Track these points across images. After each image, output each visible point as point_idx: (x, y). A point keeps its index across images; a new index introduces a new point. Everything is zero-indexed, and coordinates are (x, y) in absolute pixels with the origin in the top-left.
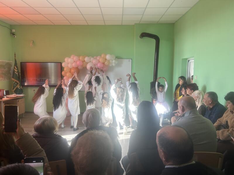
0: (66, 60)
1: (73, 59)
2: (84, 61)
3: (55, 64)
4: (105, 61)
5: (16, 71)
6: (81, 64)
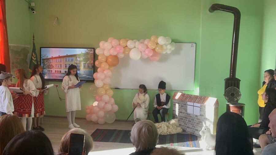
0: (101, 44)
1: (111, 43)
2: (127, 46)
3: (86, 50)
4: (156, 47)
5: (34, 59)
6: (122, 50)
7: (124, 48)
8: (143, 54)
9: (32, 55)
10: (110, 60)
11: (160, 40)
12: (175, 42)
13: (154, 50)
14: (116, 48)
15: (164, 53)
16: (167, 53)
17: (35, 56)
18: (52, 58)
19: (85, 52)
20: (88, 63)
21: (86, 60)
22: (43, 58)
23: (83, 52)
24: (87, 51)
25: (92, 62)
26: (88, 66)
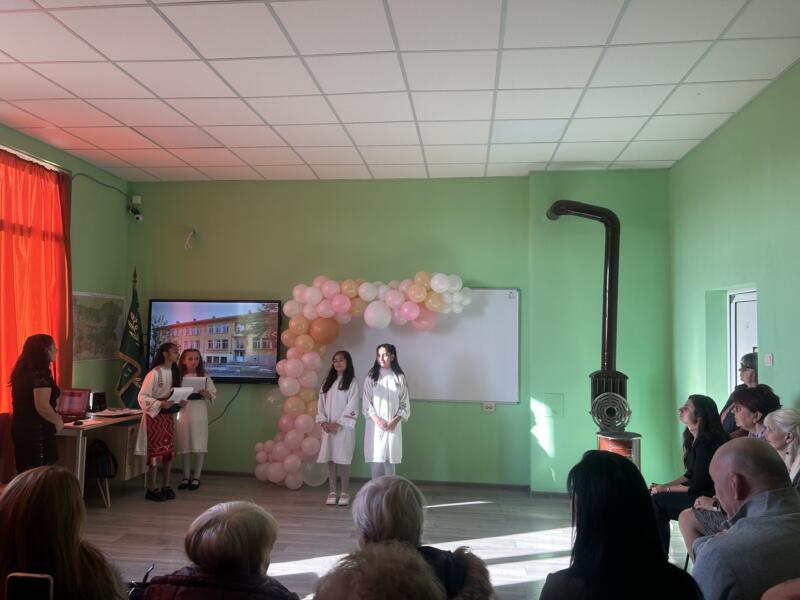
0: (297, 292)
1: (320, 289)
2: (358, 296)
3: (260, 305)
4: (427, 298)
5: (132, 327)
6: (347, 306)
7: (351, 299)
8: (396, 314)
9: (129, 318)
10: (317, 328)
11: (436, 282)
12: (472, 288)
13: (422, 305)
14: (332, 300)
15: (447, 311)
16: (452, 312)
17: (136, 321)
18: (179, 326)
19: (256, 311)
20: (264, 336)
21: (259, 329)
22: (155, 325)
23: (252, 312)
24: (263, 309)
25: (275, 334)
26: (264, 344)
